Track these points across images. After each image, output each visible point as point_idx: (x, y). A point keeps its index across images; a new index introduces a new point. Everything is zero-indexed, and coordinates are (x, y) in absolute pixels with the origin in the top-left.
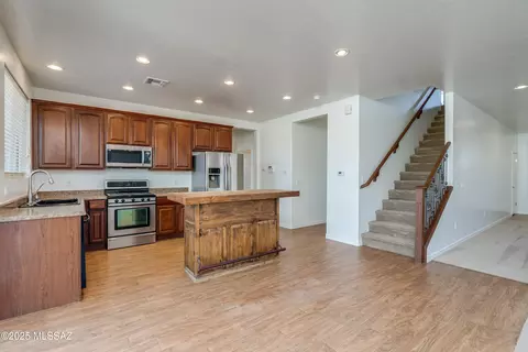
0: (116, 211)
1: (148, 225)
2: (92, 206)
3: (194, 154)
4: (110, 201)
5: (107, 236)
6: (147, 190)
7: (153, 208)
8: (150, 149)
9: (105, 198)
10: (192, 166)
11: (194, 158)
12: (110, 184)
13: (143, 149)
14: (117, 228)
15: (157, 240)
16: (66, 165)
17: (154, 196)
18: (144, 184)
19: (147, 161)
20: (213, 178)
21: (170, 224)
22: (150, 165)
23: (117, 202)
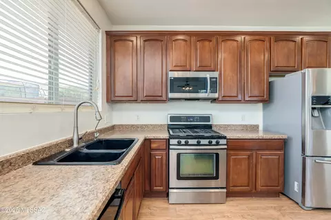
0: (179, 155)
1: (217, 178)
2: (154, 146)
3: (271, 79)
4: (173, 142)
5: (168, 187)
6: (210, 127)
7: (223, 155)
8: (216, 74)
9: (166, 136)
10: (267, 98)
11: (270, 85)
12: (172, 119)
13: (208, 75)
14: (179, 178)
15: (227, 197)
17: (225, 138)
18: (207, 119)
19: (213, 91)
21: (243, 179)
22: (216, 95)
23: (179, 144)
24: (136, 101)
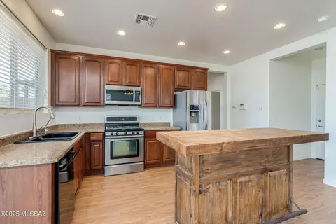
0: (112, 143)
1: (138, 155)
2: (92, 138)
3: (175, 93)
4: (107, 134)
5: (104, 165)
6: (137, 124)
7: (142, 140)
8: (139, 89)
9: (103, 130)
10: (174, 104)
11: (175, 97)
12: (109, 119)
13: (134, 89)
14: (112, 158)
15: (145, 168)
16: (76, 103)
17: (143, 130)
18: (135, 118)
19: (137, 100)
20: (193, 114)
21: (156, 155)
22: (139, 103)
23: (112, 135)
24: (78, 105)
